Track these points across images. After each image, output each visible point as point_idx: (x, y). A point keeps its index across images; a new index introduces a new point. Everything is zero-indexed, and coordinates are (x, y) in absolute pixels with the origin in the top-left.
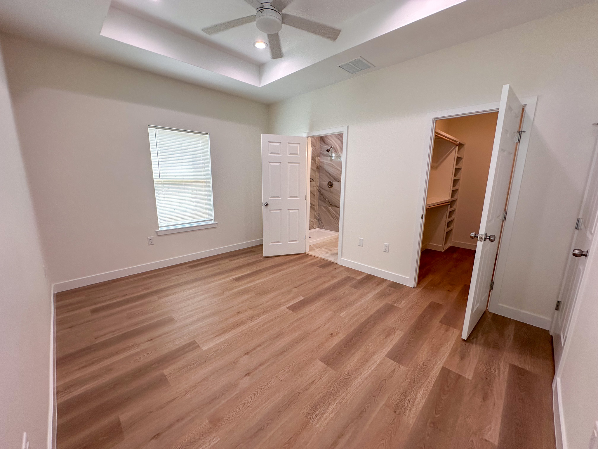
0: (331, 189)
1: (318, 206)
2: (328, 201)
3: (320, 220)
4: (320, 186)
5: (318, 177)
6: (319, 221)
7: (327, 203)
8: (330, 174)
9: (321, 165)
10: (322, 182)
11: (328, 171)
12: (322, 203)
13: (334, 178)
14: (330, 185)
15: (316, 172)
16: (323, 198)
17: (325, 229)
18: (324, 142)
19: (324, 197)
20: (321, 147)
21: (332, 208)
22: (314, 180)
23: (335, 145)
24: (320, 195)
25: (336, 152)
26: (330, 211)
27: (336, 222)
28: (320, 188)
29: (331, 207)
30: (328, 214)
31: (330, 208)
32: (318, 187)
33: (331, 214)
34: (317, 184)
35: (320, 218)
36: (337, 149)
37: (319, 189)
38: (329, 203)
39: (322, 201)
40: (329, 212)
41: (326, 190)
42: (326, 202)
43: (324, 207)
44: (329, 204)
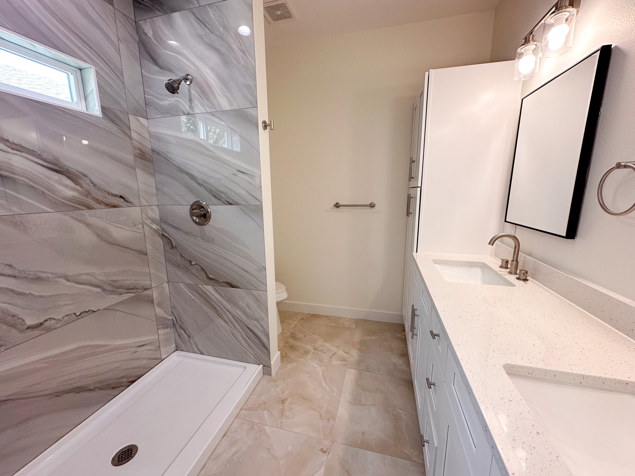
0: (206, 228)
1: (166, 285)
2: (199, 267)
3: (180, 327)
4: (163, 220)
5: (154, 191)
6: (178, 329)
7: (197, 275)
8: (192, 177)
9: (157, 146)
10: (168, 207)
11: (183, 167)
12: (180, 273)
13: (211, 192)
14: (197, 217)
15: (139, 172)
16: (179, 258)
17: (202, 354)
18: (155, 62)
19: (182, 256)
20: (144, 81)
21: (216, 290)
22: (131, 199)
23: (198, 69)
24: (168, 248)
25: (208, 98)
26: (210, 298)
27: (235, 332)
28: (165, 226)
29: (212, 285)
30: (205, 308)
31: (209, 289)
32: (157, 224)
33: (216, 309)
34: (150, 214)
35: (181, 321)
36: (209, 87)
37: (163, 229)
38: (203, 274)
39: (178, 266)
40: (208, 302)
41: (187, 233)
42: (193, 271)
43: (187, 285)
44: (205, 279)
